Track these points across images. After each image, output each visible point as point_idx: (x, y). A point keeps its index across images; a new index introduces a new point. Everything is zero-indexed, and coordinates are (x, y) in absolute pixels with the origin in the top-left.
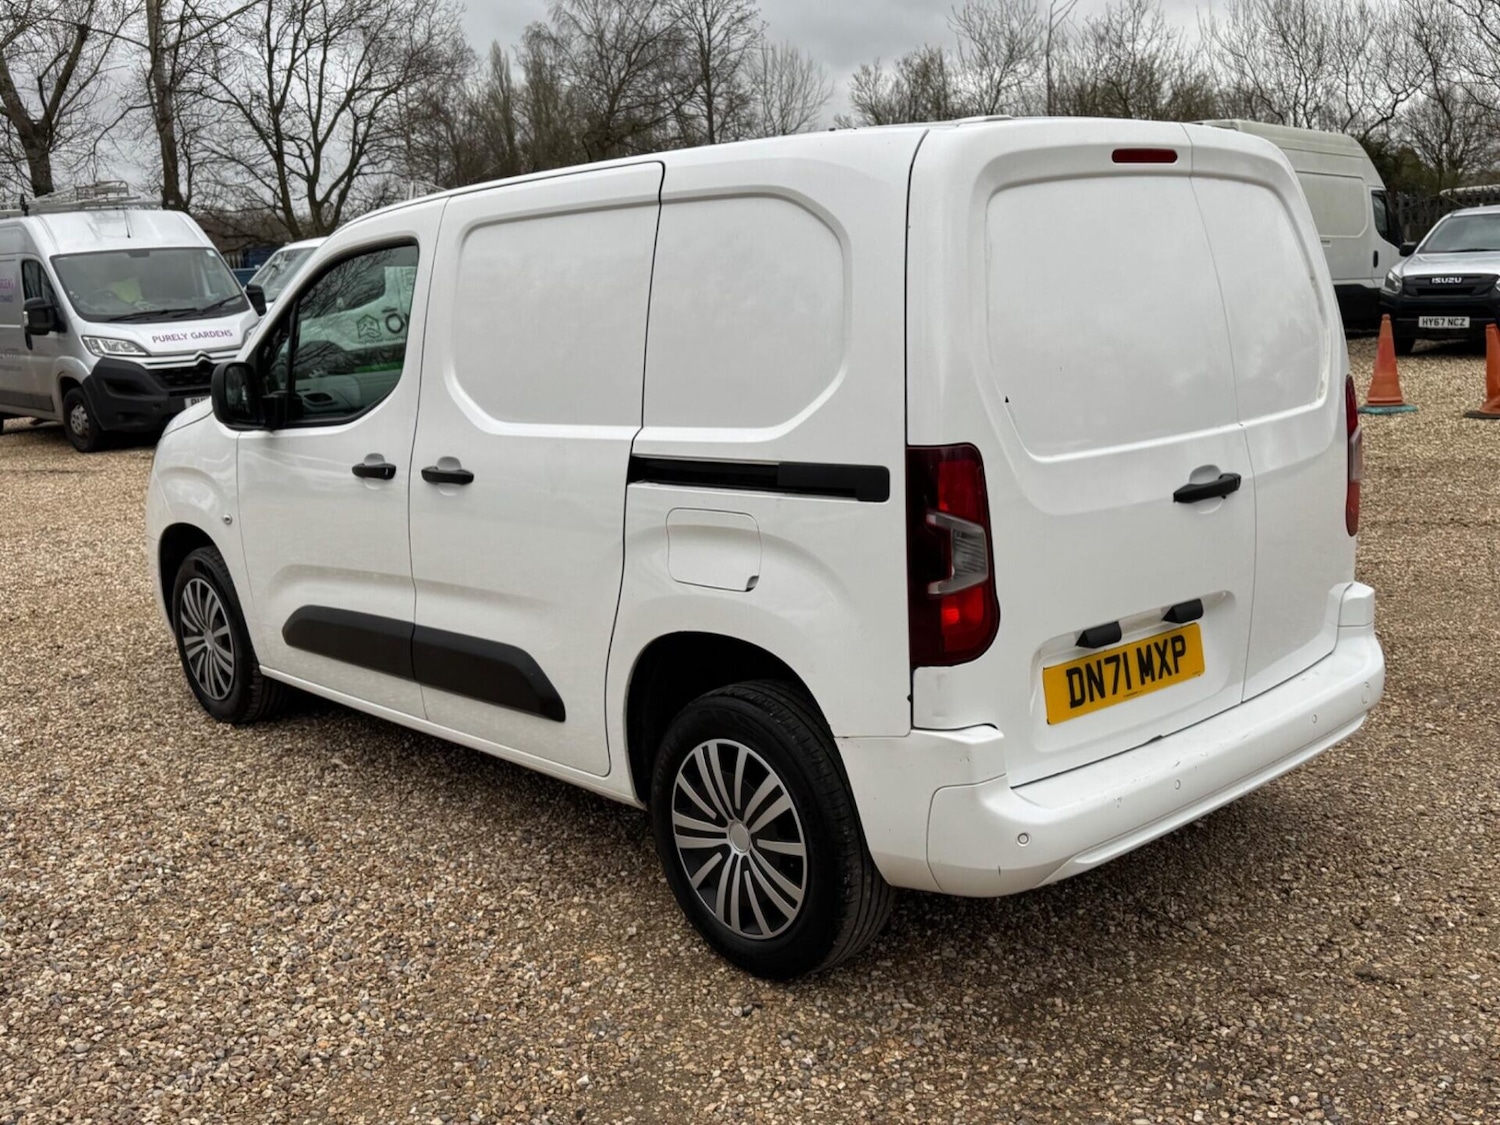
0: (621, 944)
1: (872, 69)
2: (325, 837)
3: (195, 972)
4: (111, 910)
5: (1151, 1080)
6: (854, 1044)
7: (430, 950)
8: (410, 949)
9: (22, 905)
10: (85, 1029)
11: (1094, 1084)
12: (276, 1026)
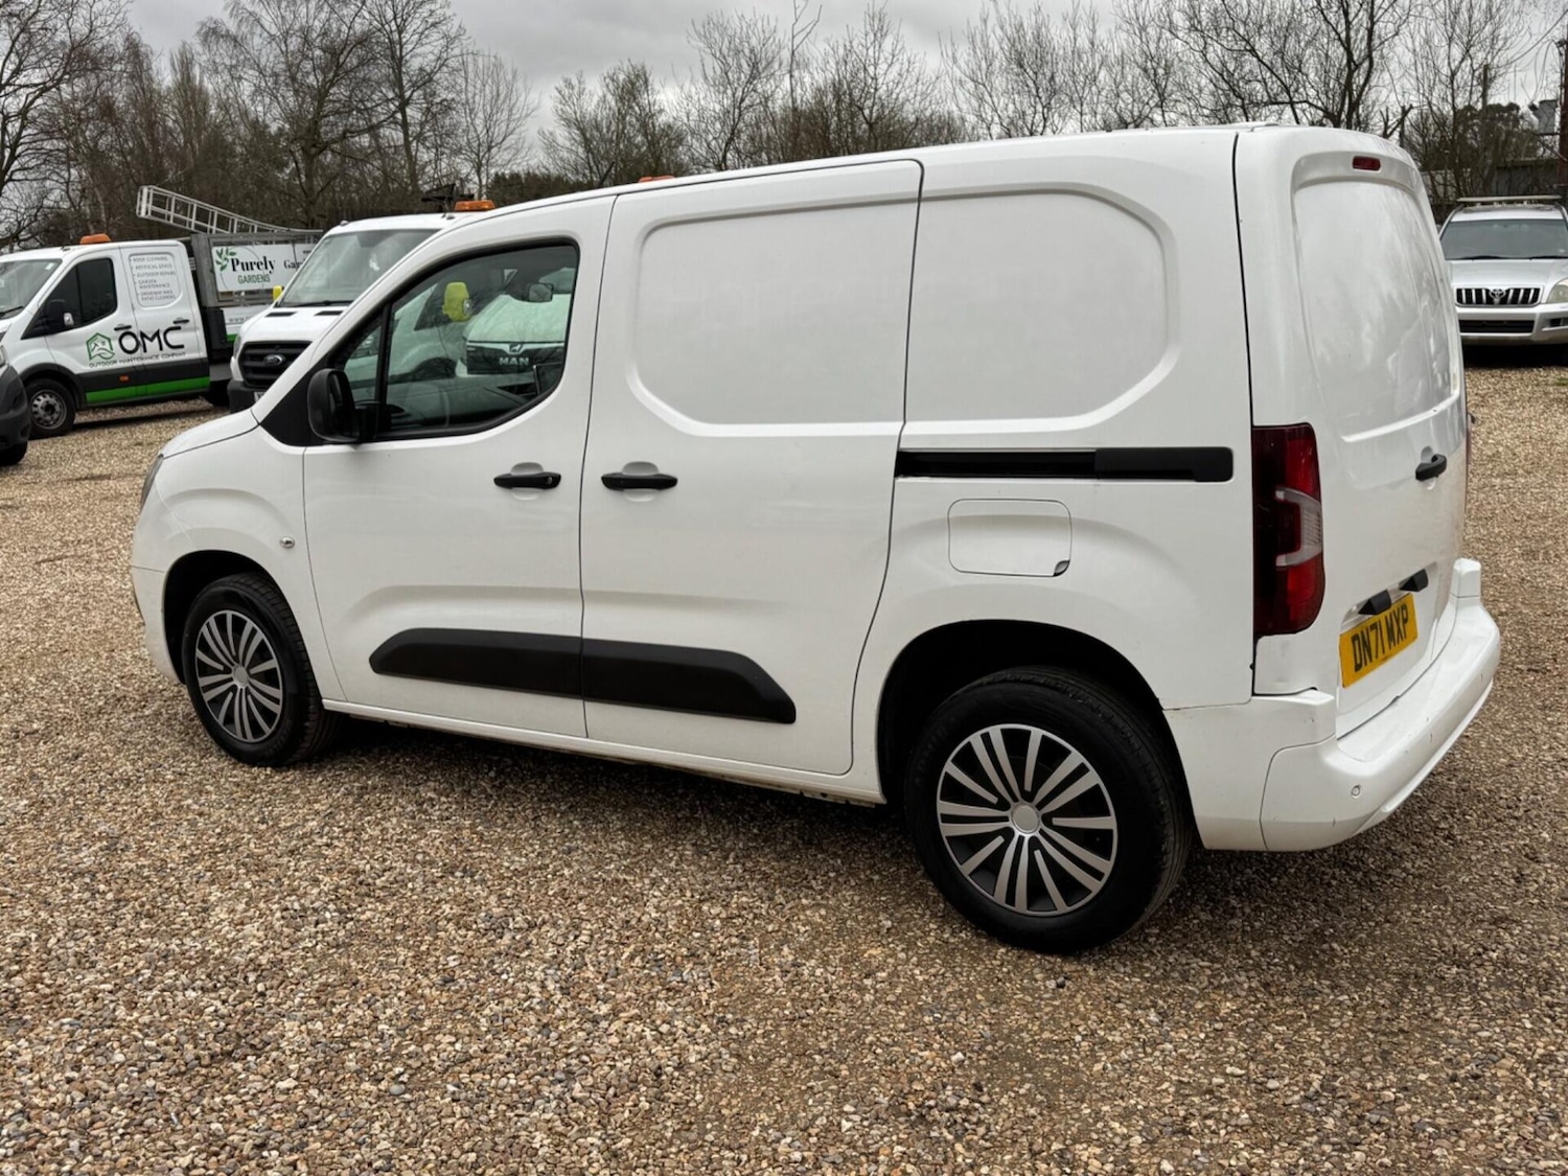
0: (884, 937)
2: (483, 867)
3: (459, 1006)
4: (304, 958)
5: (1464, 1000)
6: (1183, 1000)
7: (696, 960)
8: (674, 960)
9: (193, 963)
12: (596, 1044)
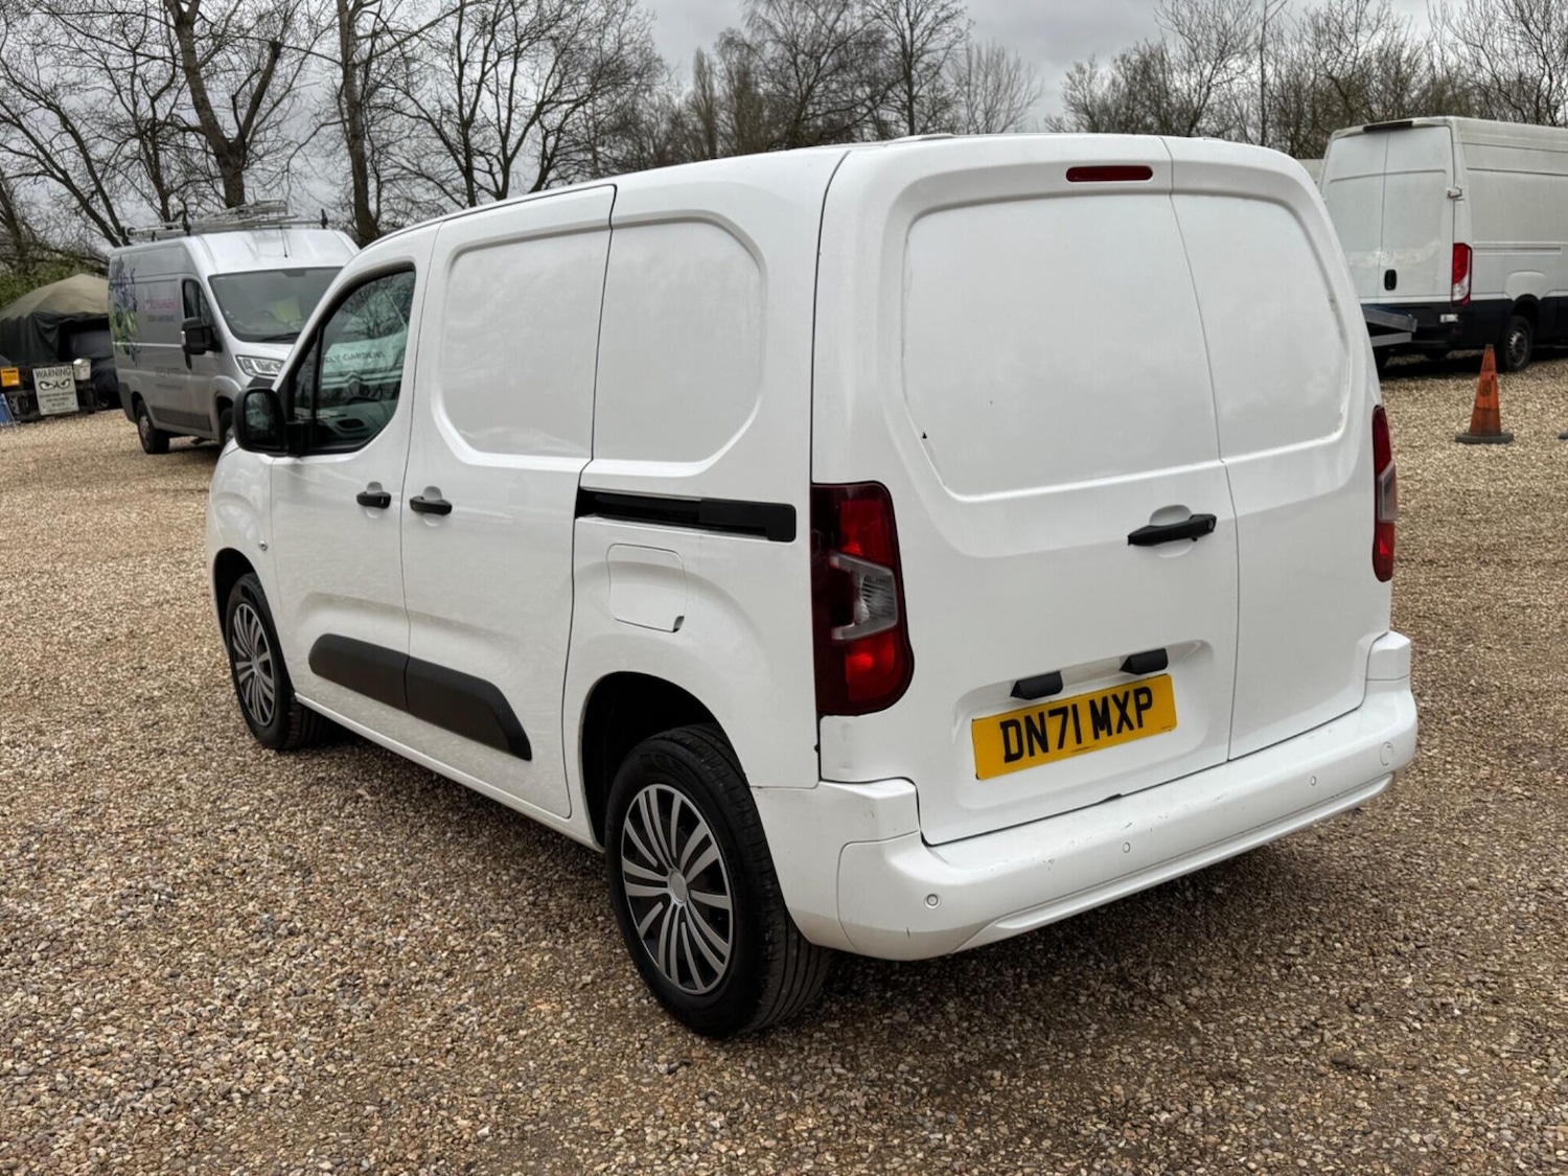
0: (572, 992)
1: (1086, 67)
2: (324, 869)
3: (153, 1001)
4: (99, 934)
5: (1067, 1164)
6: (770, 1109)
7: (383, 991)
8: (365, 987)
9: (18, 925)
10: (33, 1052)
11: (1004, 1166)
12: (211, 1059)
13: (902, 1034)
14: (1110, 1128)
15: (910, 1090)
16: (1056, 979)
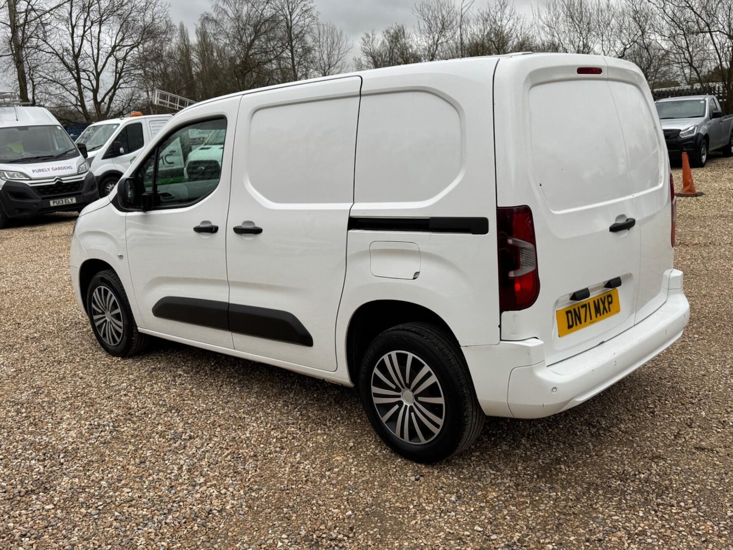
0: (347, 451)
1: (370, 35)
2: (186, 408)
3: (141, 475)
4: (88, 448)
5: (615, 499)
6: (473, 490)
7: (255, 458)
8: (245, 458)
10: (93, 504)
11: (589, 502)
12: (190, 497)
13: (510, 454)
14: (622, 483)
15: (529, 477)
16: (561, 426)
